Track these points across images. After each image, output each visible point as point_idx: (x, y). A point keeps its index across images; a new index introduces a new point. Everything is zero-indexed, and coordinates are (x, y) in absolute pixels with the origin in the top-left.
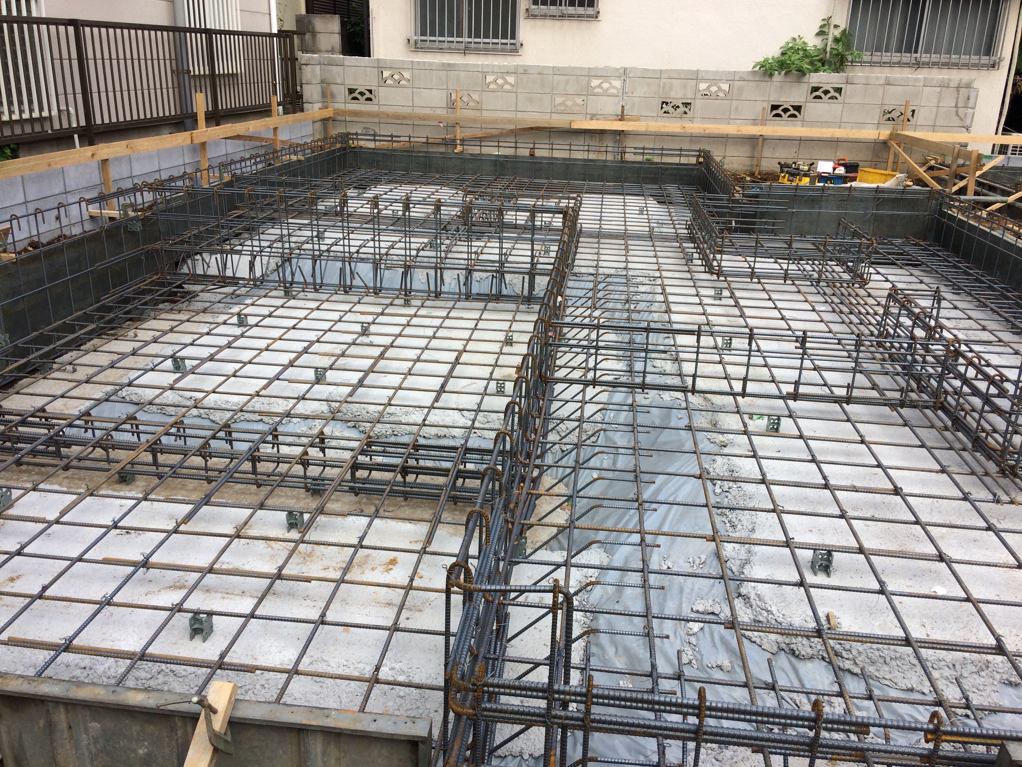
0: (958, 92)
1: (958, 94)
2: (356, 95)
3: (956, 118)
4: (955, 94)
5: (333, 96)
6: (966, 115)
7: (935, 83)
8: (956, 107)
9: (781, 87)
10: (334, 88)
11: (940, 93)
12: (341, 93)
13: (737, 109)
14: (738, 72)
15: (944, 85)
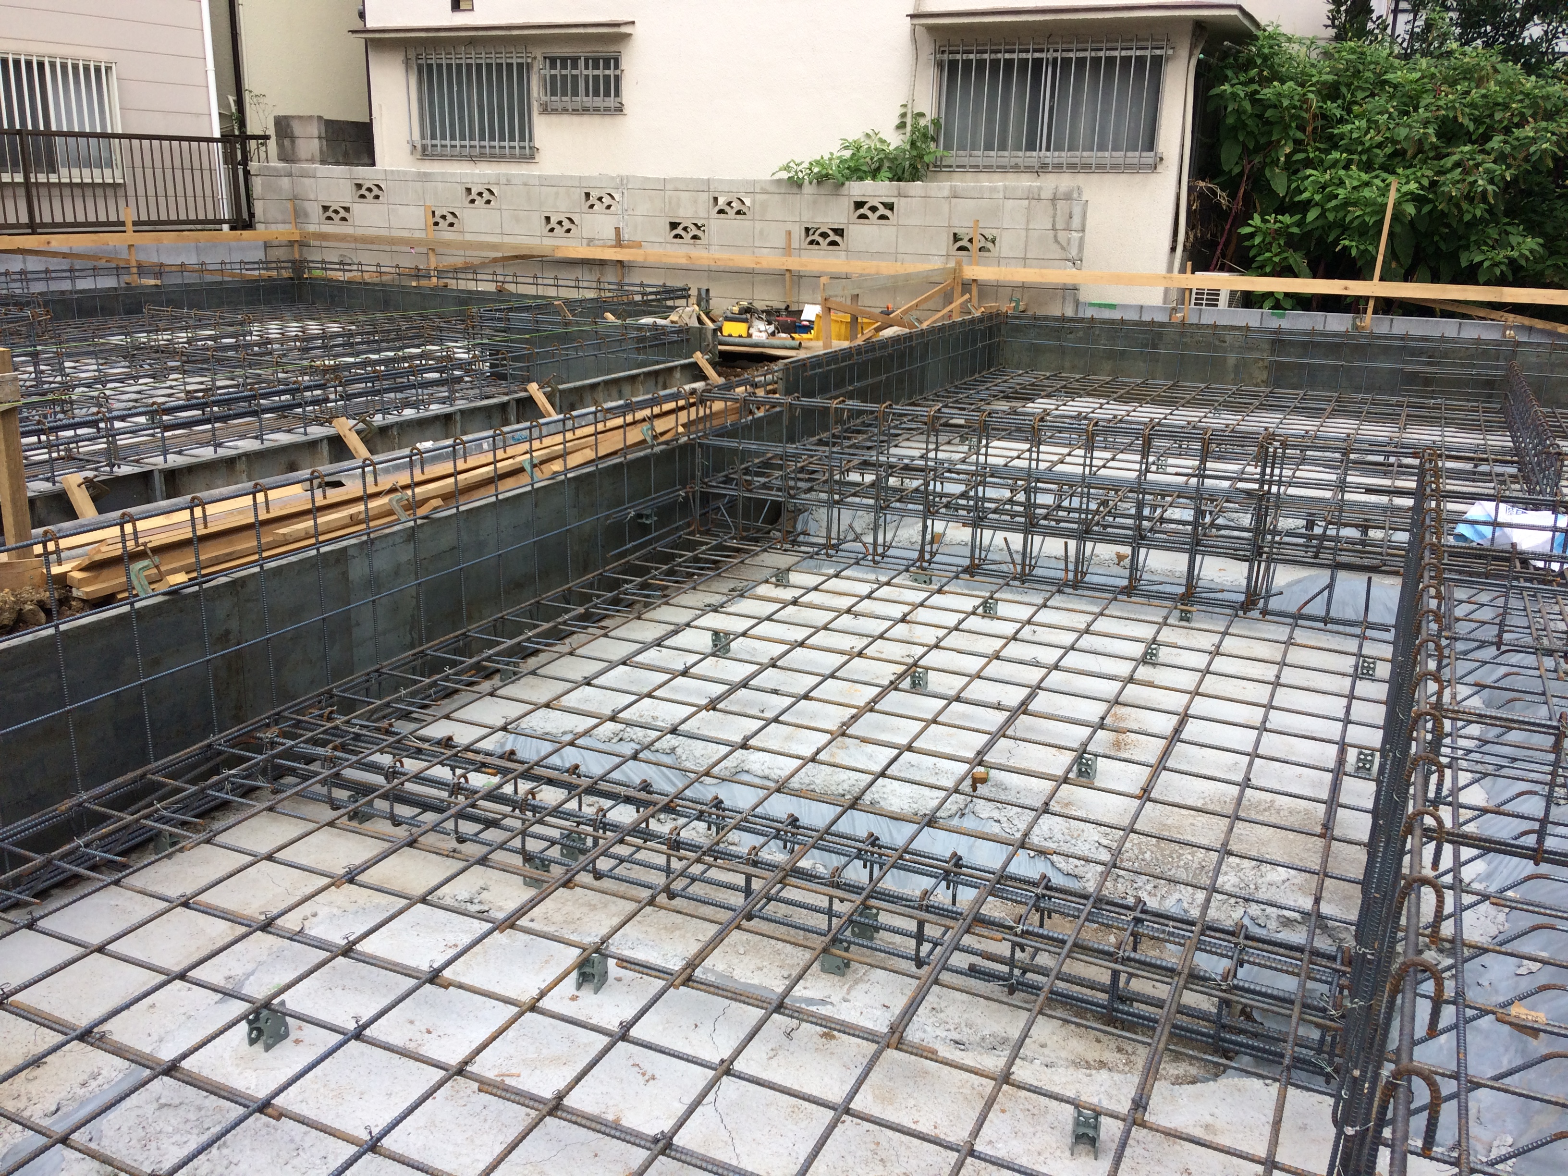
0: (1054, 206)
1: (1055, 209)
2: (330, 213)
3: (1055, 247)
4: (1051, 211)
5: (306, 215)
6: (1069, 241)
7: (1019, 194)
8: (1054, 229)
9: (815, 202)
10: (307, 204)
11: (1028, 208)
12: (315, 210)
13: (761, 232)
14: (759, 181)
15: (1033, 197)
